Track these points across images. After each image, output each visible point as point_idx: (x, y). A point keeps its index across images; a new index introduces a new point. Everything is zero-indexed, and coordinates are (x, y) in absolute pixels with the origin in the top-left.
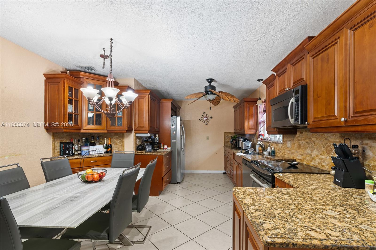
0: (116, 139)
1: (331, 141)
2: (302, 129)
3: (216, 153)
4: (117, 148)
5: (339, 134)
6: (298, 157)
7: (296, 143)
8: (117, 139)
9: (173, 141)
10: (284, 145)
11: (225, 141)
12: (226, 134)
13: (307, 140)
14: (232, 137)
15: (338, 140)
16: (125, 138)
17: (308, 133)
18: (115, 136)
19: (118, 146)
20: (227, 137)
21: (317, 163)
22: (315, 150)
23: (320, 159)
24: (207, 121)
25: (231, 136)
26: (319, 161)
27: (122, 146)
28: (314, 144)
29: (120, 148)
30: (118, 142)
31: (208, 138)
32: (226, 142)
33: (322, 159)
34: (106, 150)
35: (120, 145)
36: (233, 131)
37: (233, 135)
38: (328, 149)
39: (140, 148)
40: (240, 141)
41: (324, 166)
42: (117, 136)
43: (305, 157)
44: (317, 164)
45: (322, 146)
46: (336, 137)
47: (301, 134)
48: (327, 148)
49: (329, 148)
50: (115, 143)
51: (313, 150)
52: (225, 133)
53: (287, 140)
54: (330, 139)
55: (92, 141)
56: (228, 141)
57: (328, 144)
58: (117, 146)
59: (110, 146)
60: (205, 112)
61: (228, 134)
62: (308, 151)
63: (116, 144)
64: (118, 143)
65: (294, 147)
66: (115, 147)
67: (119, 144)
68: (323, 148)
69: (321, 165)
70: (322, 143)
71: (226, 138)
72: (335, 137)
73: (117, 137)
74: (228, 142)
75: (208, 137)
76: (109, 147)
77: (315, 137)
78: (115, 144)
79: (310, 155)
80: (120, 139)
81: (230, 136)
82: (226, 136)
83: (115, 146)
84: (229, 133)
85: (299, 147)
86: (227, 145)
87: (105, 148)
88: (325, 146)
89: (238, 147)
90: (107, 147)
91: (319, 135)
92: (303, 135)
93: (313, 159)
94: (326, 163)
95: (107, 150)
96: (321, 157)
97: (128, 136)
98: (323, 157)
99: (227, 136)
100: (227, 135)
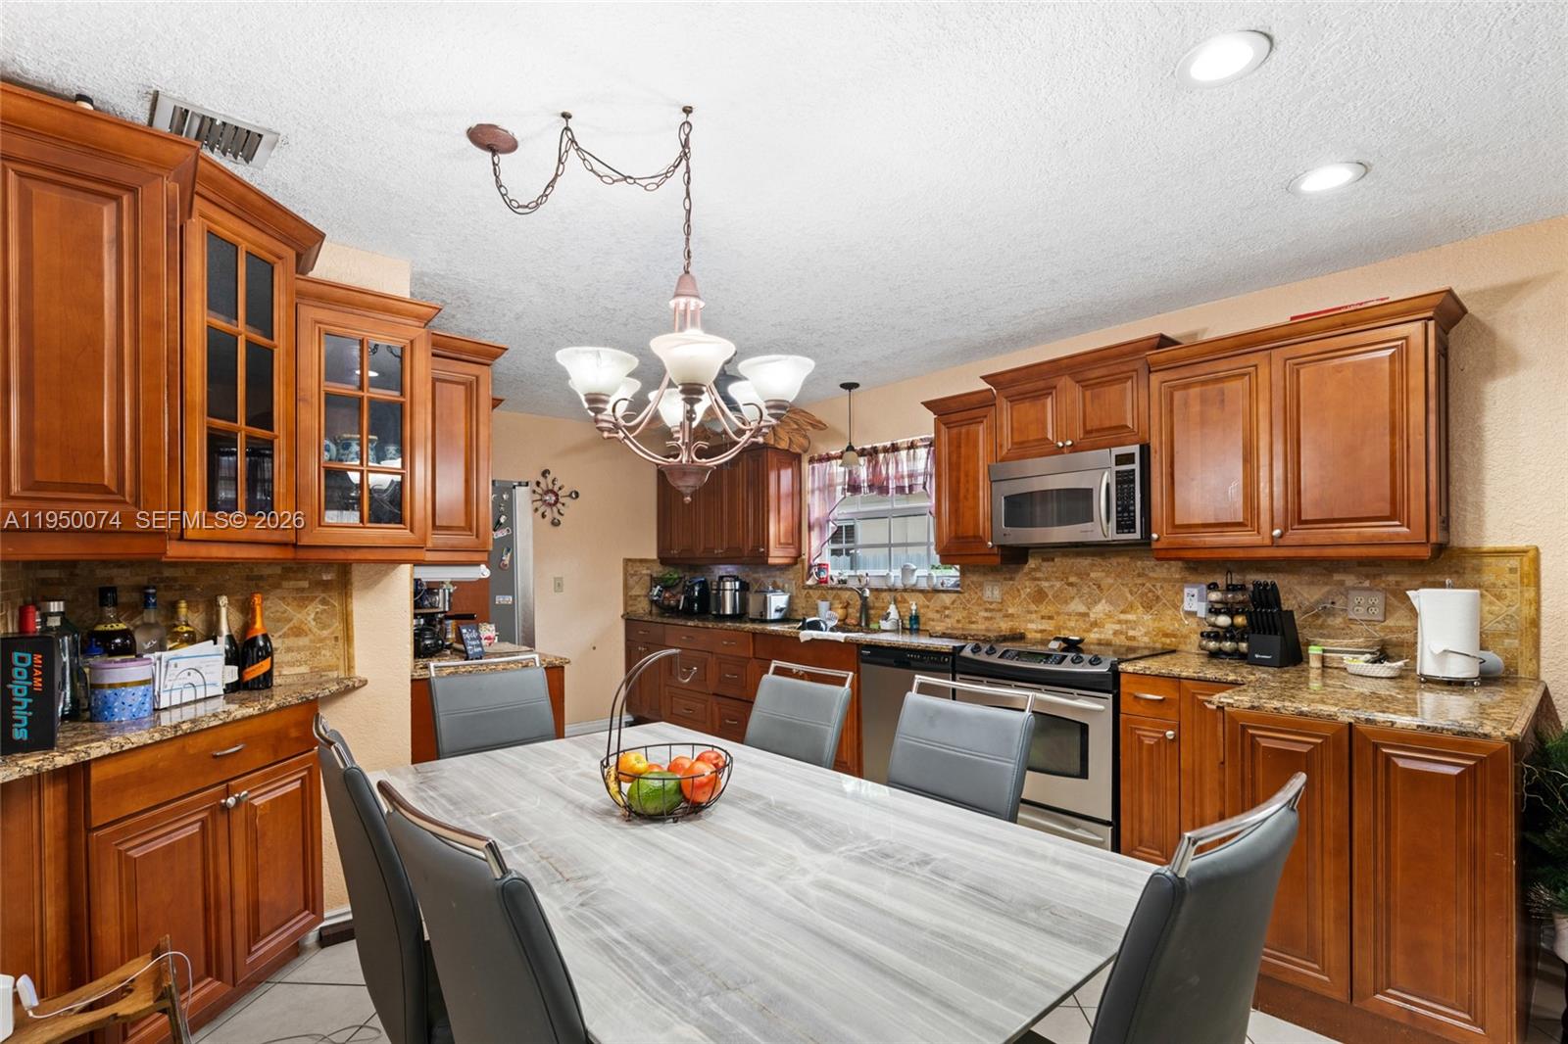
0: (295, 599)
1: (1156, 579)
2: (1052, 550)
3: (594, 648)
4: (302, 655)
5: (1180, 564)
6: (1031, 626)
7: (1028, 588)
8: (303, 599)
9: (500, 599)
10: (966, 594)
11: (626, 595)
12: (630, 564)
13: (1072, 579)
14: (652, 578)
15: (1177, 576)
16: (355, 594)
17: (1072, 560)
18: (285, 584)
19: (312, 641)
20: (635, 578)
21: (1111, 632)
22: (1104, 601)
23: (1120, 622)
24: (555, 509)
25: (649, 572)
26: (1117, 627)
27: (336, 638)
28: (1099, 587)
29: (323, 652)
30: (308, 615)
31: (559, 584)
32: (631, 596)
33: (1127, 622)
34: (232, 674)
35: (325, 633)
36: (654, 556)
37: (658, 570)
38: (1148, 598)
39: (428, 642)
40: (724, 590)
41: (1134, 637)
42: (305, 584)
43: (1065, 623)
44: (1112, 637)
45: (1126, 590)
46: (1173, 569)
47: (1045, 564)
48: (1142, 595)
49: (1150, 595)
50: (291, 625)
51: (1096, 603)
52: (627, 561)
53: (981, 579)
54: (1151, 574)
55: (102, 620)
56: (638, 593)
57: (1148, 585)
58: (303, 641)
59: (261, 643)
60: (544, 469)
61: (638, 564)
62: (1077, 606)
63: (298, 632)
64: (313, 623)
65: (1014, 598)
66: (289, 650)
67: (315, 630)
68: (1129, 595)
69: (1123, 637)
70: (1127, 584)
71: (631, 582)
72: (1169, 569)
73: (303, 590)
74: (639, 596)
75: (561, 579)
76: (260, 649)
77: (1103, 571)
78: (285, 630)
79: (1086, 615)
80: (324, 602)
81: (645, 572)
82: (632, 575)
83: (291, 642)
84: (642, 561)
85: (1040, 596)
86: (634, 608)
87: (228, 662)
88: (1136, 590)
89: (714, 613)
90: (242, 652)
91: (1115, 564)
92: (1053, 567)
93: (1095, 624)
94: (1140, 630)
95: (240, 673)
96: (1123, 617)
97: (376, 582)
98: (1130, 617)
99: (632, 572)
100: (635, 569)
